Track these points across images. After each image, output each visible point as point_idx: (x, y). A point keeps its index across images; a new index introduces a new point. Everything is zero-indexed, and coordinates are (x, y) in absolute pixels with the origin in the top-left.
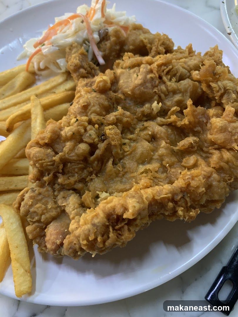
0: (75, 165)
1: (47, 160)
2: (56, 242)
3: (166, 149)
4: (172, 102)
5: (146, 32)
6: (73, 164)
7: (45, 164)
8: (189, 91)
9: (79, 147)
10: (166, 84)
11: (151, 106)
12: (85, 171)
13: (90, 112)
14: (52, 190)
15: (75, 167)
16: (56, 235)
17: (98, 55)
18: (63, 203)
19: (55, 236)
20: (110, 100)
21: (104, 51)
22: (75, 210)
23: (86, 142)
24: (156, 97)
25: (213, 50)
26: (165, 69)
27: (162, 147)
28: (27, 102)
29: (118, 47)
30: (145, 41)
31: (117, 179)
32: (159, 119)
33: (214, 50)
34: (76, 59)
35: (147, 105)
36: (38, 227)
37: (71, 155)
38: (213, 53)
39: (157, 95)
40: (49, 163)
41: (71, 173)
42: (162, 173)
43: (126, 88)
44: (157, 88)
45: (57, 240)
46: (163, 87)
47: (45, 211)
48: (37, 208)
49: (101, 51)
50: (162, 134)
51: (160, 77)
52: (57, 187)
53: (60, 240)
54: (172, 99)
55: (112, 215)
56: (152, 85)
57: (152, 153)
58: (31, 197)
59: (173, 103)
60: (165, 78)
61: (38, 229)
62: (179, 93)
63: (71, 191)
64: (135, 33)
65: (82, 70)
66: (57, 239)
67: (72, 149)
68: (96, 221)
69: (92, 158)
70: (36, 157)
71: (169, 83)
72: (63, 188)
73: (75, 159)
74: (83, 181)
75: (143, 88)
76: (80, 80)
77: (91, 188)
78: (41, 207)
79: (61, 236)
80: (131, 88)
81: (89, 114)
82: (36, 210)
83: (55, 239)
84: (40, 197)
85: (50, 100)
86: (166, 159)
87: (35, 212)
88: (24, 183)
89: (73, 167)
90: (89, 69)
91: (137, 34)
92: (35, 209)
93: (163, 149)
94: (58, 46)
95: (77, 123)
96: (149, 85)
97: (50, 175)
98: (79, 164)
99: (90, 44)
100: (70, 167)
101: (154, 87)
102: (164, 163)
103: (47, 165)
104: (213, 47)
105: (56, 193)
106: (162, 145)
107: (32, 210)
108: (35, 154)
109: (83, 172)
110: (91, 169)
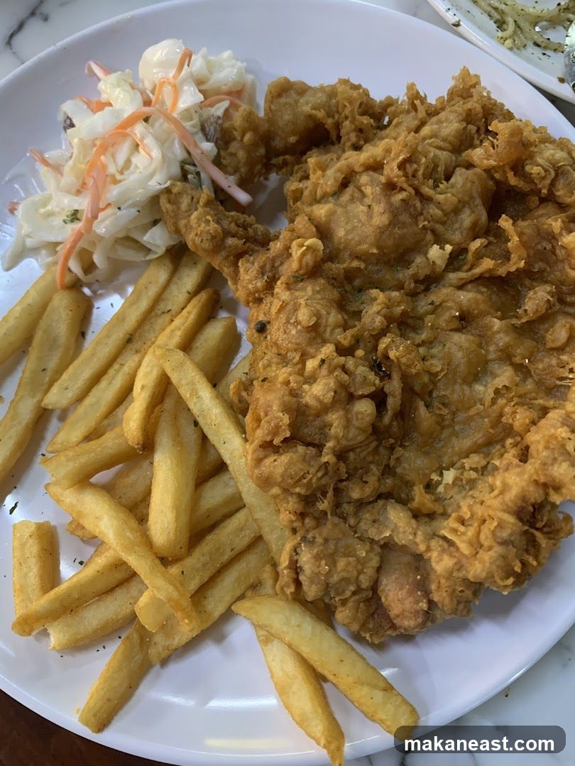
0: (363, 450)
1: (312, 470)
2: (418, 608)
3: (506, 333)
4: (462, 232)
5: (302, 90)
6: (359, 450)
7: (314, 480)
8: (475, 195)
9: (358, 413)
10: (434, 200)
11: (427, 259)
12: (382, 450)
13: (329, 330)
14: (342, 520)
15: (365, 453)
16: (410, 596)
17: (229, 187)
18: (381, 533)
19: (411, 599)
20: (333, 281)
21: (236, 171)
22: (419, 533)
23: (363, 396)
24: (429, 237)
25: (461, 80)
26: (416, 171)
27: (498, 332)
28: (119, 361)
29: (262, 151)
30: (320, 114)
31: (446, 433)
32: (453, 277)
33: (463, 80)
34: (208, 222)
35: (419, 260)
36: (359, 602)
37: (351, 435)
38: (461, 87)
39: (429, 232)
40: (320, 474)
41: (361, 468)
42: (524, 380)
43: (360, 243)
44: (422, 218)
45: (421, 604)
46: (434, 211)
47: (360, 567)
48: (344, 570)
49: (230, 174)
50: (482, 306)
51: (418, 192)
52: (347, 508)
53: (425, 601)
54: (457, 226)
55: (524, 508)
56: (411, 216)
57: (483, 352)
58: (317, 558)
59: (464, 234)
60: (427, 190)
61: (362, 605)
62: (464, 207)
63: (381, 502)
64: (286, 104)
65: (230, 241)
66: (417, 602)
67: (348, 424)
68: (505, 534)
69: (387, 419)
70: (291, 475)
71: (441, 198)
72: (361, 504)
73: (363, 439)
74: (388, 470)
75: (397, 229)
76: (240, 264)
77: (412, 476)
78: (349, 564)
79: (419, 593)
80: (371, 239)
81: (327, 335)
82: (344, 574)
83: (414, 604)
84: (332, 546)
85: (179, 333)
86: (518, 351)
87: (343, 579)
88: (243, 533)
89: (362, 456)
90: (241, 231)
91: (290, 105)
92: (341, 575)
93: (501, 335)
94: (133, 205)
95: (325, 366)
96: (404, 218)
97: (328, 495)
98: (368, 445)
99: (198, 169)
100: (355, 459)
101: (416, 216)
102: (517, 360)
103: (319, 479)
104: (457, 73)
105: (352, 521)
106: (495, 328)
107: (335, 578)
108: (286, 470)
109: (378, 454)
110: (392, 441)
